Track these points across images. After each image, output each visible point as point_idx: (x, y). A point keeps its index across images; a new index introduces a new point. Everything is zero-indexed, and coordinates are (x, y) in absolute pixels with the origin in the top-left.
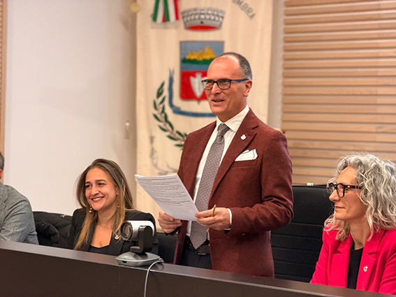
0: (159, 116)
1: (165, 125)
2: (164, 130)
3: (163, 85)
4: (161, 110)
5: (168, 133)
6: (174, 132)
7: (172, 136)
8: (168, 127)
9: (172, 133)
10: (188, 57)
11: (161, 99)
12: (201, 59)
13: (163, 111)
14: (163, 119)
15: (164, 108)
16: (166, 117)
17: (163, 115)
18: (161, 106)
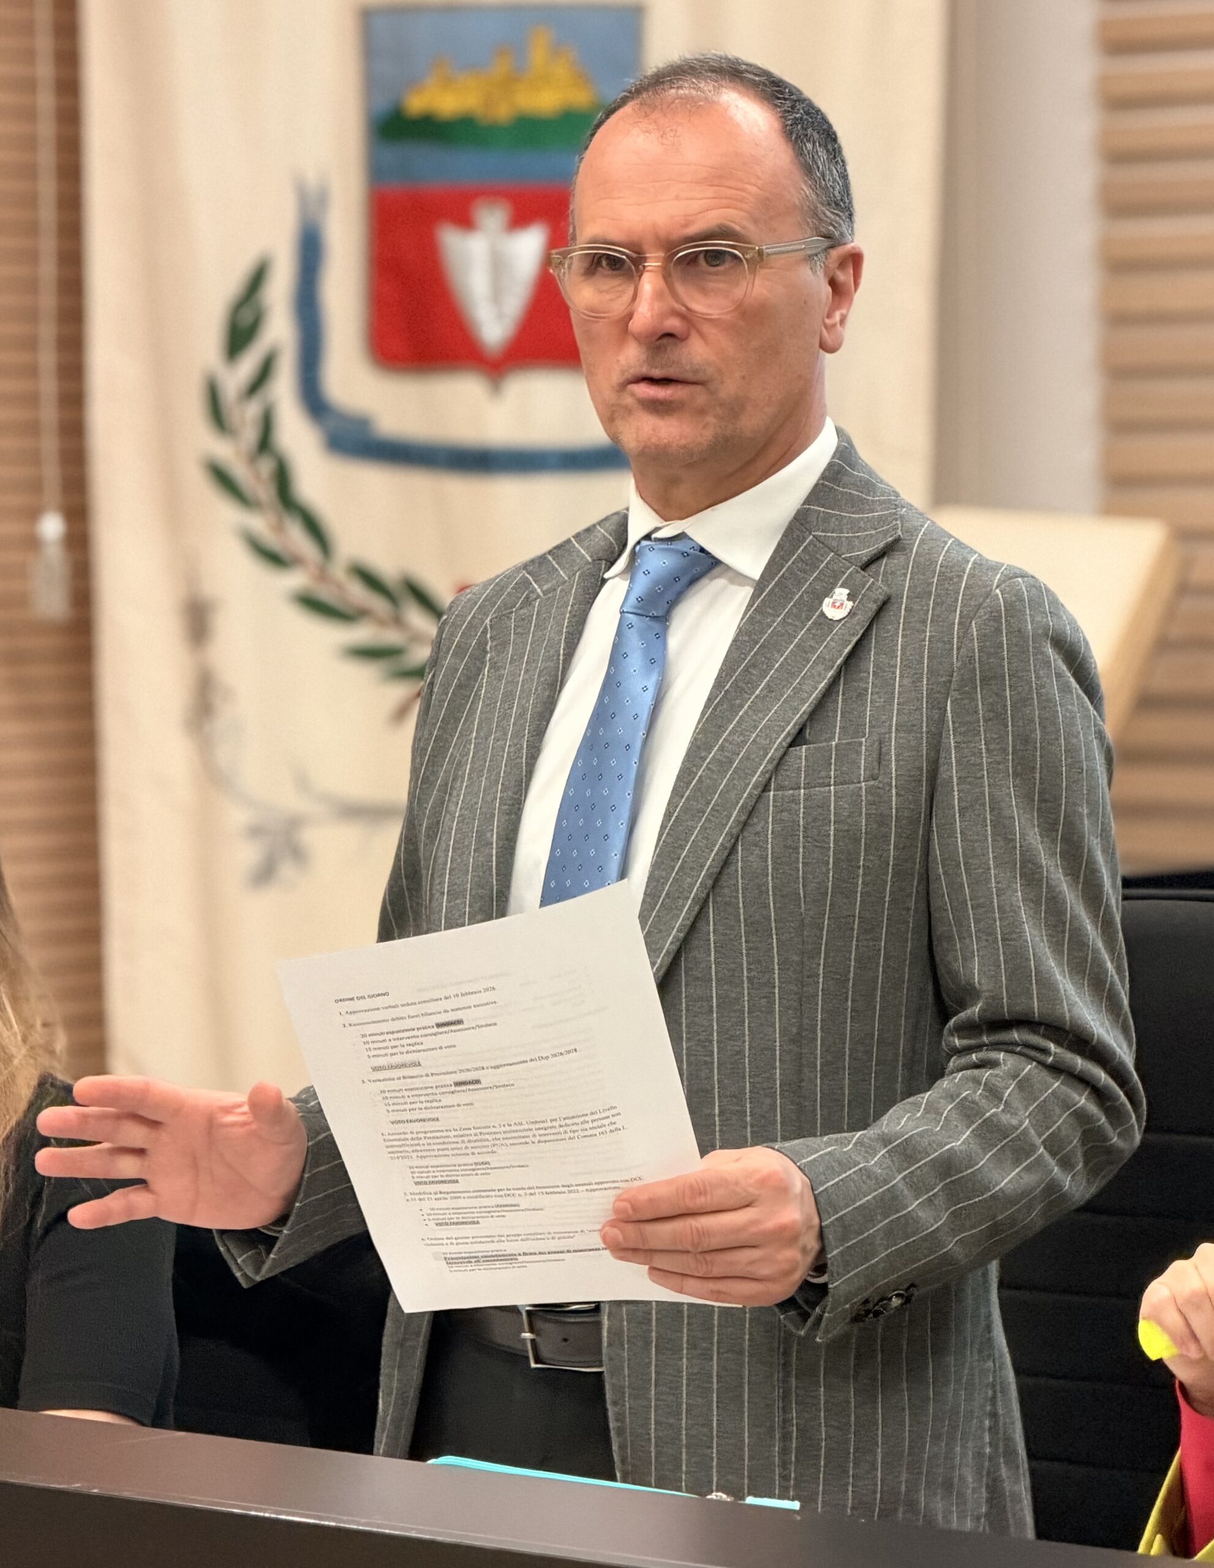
0: (240, 471)
1: (279, 528)
2: (274, 559)
3: (257, 279)
4: (250, 435)
5: (296, 580)
6: (338, 571)
7: (325, 594)
8: (297, 539)
9: (322, 575)
10: (417, 104)
11: (248, 364)
12: (502, 112)
13: (265, 443)
14: (265, 492)
15: (267, 425)
16: (282, 479)
17: (266, 467)
18: (252, 410)
